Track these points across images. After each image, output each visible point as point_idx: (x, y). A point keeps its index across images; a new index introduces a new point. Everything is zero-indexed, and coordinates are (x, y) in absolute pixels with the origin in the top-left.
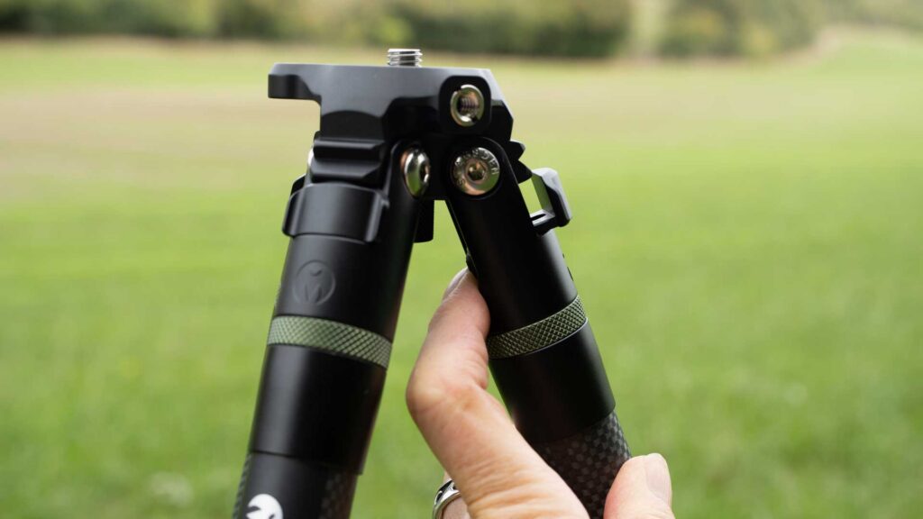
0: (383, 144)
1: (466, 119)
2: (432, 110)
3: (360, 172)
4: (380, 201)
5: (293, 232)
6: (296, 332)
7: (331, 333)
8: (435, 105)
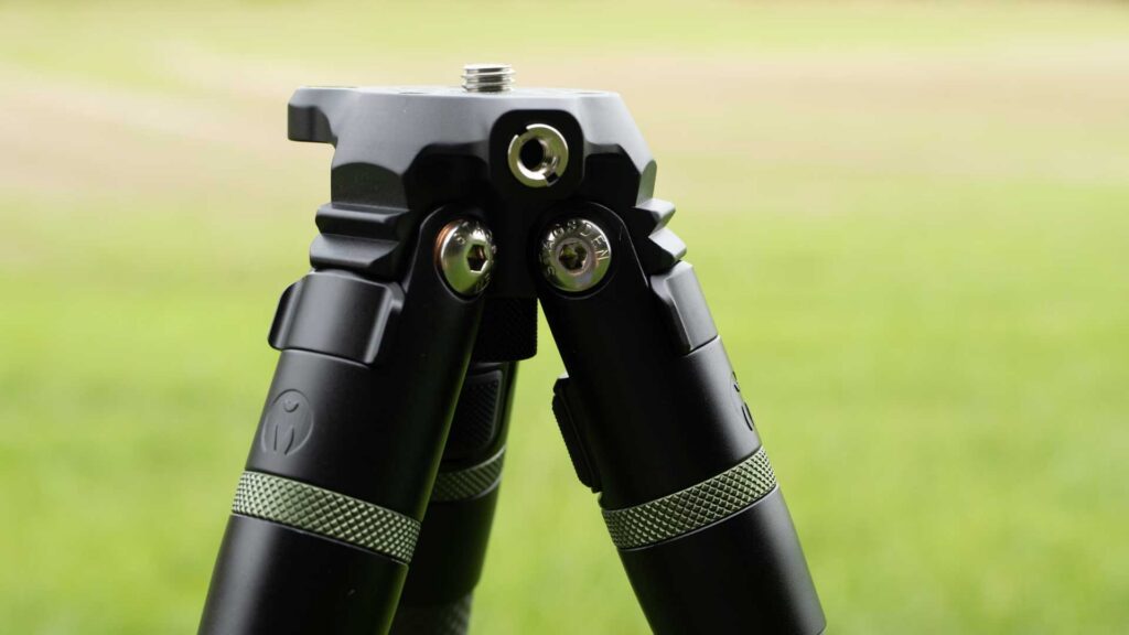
0: (407, 214)
1: (538, 176)
2: (478, 161)
3: (366, 255)
4: (392, 301)
5: (280, 342)
6: (270, 498)
7: (311, 502)
8: (483, 154)
